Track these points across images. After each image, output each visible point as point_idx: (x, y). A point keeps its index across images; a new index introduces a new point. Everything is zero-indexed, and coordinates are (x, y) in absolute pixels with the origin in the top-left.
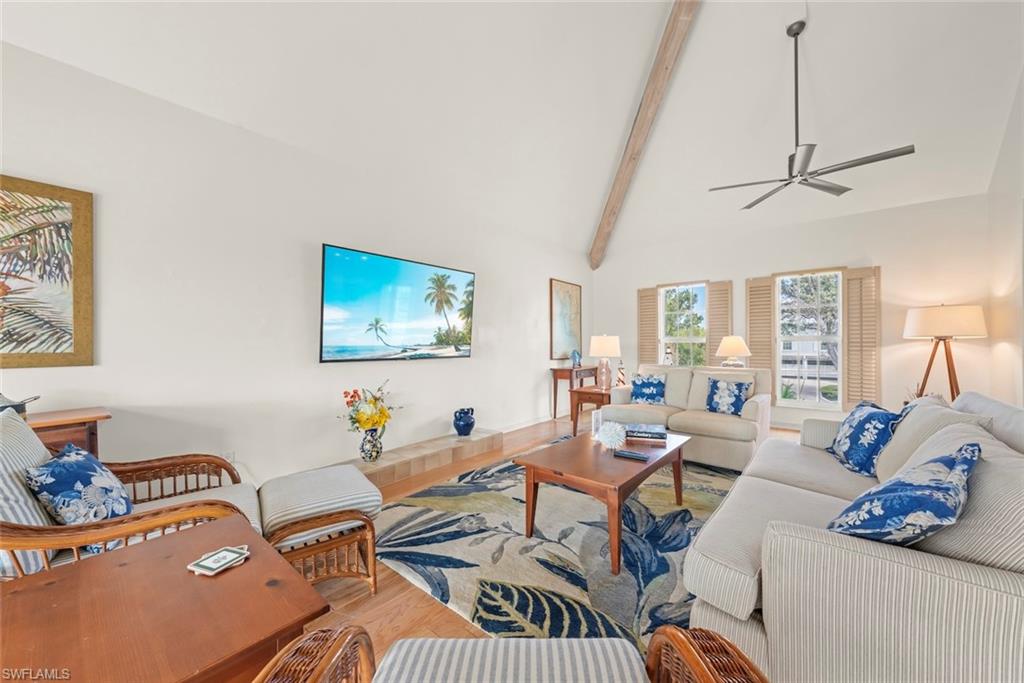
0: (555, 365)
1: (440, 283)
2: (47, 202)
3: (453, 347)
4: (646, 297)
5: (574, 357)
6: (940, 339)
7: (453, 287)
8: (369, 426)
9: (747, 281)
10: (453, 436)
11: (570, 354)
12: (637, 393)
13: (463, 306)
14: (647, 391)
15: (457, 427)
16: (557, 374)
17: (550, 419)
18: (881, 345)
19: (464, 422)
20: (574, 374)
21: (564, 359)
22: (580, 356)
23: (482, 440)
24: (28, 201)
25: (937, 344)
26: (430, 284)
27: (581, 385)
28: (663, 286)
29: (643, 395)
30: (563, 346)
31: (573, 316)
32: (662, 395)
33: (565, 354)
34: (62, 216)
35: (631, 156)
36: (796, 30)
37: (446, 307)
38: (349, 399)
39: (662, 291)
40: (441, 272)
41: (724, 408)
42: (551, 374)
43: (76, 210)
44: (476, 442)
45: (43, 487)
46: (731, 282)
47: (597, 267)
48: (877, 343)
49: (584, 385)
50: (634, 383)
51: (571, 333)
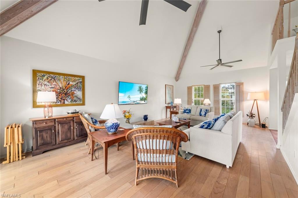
0: (167, 105)
1: (140, 88)
2: (79, 78)
3: (143, 101)
4: (189, 89)
5: (171, 103)
6: (255, 100)
7: (143, 88)
8: (128, 118)
9: (213, 85)
10: (143, 121)
11: (170, 103)
12: (185, 112)
13: (145, 92)
14: (187, 111)
15: (144, 119)
16: (167, 107)
17: (165, 118)
18: (244, 101)
19: (146, 118)
20: (171, 107)
21: (169, 104)
22: (173, 103)
23: (150, 122)
24: (77, 78)
25: (255, 101)
26: (138, 88)
27: (173, 110)
28: (194, 86)
29: (186, 112)
30: (168, 101)
31: (171, 94)
32: (190, 112)
33: (169, 103)
34: (81, 80)
35: (184, 56)
36: (219, 32)
37: (142, 92)
38: (124, 112)
39: (193, 87)
40: (140, 85)
41: (203, 115)
42: (166, 107)
43: (82, 79)
44: (148, 122)
45: (94, 122)
46: (210, 85)
47: (177, 81)
48: (243, 100)
49: (174, 110)
50: (184, 110)
51: (171, 98)
